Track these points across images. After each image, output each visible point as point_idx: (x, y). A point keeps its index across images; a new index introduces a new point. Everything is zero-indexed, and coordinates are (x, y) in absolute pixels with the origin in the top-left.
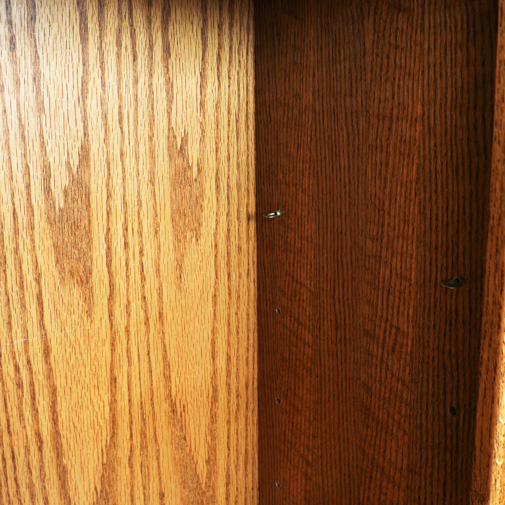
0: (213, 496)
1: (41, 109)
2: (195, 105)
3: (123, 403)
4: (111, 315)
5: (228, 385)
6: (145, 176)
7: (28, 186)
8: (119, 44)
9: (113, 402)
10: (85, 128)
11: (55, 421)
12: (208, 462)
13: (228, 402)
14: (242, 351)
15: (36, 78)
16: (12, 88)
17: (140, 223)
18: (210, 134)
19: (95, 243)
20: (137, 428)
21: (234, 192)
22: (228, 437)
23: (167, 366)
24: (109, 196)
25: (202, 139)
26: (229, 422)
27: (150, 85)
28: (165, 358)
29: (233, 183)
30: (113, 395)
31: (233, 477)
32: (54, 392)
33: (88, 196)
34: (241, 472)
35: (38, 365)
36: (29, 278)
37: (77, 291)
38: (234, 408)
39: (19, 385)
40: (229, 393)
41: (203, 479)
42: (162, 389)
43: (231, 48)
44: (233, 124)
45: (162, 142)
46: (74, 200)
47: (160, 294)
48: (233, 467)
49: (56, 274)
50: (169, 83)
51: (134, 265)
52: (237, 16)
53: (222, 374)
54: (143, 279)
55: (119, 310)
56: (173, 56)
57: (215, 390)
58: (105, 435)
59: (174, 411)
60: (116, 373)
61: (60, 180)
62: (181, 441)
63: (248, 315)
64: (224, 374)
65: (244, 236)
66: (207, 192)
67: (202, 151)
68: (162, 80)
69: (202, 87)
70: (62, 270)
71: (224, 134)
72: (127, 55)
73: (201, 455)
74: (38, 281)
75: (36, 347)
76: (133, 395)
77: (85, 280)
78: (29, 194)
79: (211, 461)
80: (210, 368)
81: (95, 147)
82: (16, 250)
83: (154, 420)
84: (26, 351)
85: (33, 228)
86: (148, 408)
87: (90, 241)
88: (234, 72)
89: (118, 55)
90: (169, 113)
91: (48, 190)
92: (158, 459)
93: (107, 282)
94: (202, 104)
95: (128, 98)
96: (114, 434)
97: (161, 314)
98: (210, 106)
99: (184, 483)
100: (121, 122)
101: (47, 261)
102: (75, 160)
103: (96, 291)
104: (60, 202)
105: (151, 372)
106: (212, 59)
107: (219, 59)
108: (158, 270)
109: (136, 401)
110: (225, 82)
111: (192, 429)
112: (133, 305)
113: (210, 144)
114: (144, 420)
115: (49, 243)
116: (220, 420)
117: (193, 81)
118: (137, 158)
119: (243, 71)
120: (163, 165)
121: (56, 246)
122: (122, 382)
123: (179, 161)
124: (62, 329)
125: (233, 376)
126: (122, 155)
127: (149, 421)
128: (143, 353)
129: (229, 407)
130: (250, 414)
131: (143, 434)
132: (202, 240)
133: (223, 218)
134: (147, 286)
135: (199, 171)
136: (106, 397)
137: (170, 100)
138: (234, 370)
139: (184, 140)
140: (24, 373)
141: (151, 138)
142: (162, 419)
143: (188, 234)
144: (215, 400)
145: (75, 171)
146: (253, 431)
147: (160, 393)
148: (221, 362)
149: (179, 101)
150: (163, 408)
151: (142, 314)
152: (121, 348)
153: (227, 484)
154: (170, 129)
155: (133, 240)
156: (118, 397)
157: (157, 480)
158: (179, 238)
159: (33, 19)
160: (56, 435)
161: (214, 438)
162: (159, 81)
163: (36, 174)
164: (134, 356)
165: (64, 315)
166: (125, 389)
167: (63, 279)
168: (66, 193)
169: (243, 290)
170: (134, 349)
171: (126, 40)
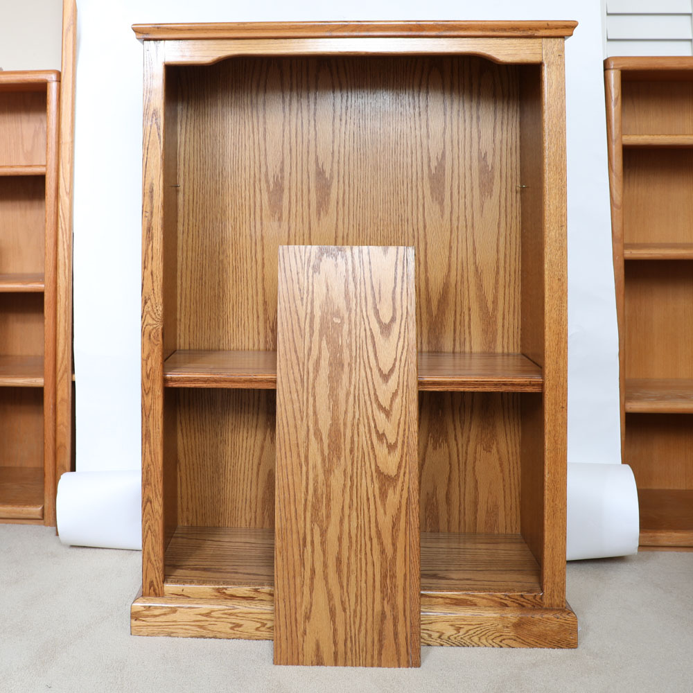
0: (495, 321)
1: (428, 136)
2: (491, 141)
3: (454, 259)
4: (451, 220)
5: (505, 268)
6: (468, 167)
7: (422, 163)
8: (458, 115)
9: (450, 257)
10: (444, 146)
11: (426, 256)
12: (493, 302)
13: (505, 276)
14: (513, 253)
15: (427, 125)
16: (419, 129)
17: (465, 185)
18: (498, 152)
19: (446, 189)
20: (459, 272)
21: (509, 179)
22: (504, 294)
23: (474, 249)
24: (453, 172)
25: (494, 155)
26: (505, 287)
27: (471, 132)
28: (474, 244)
29: (509, 175)
30: (450, 253)
31: (506, 316)
32: (426, 244)
33: (444, 170)
34: (511, 316)
35: (421, 232)
36: (421, 197)
37: (438, 206)
38: (508, 280)
39: (414, 237)
40: (505, 272)
41: (491, 310)
42: (472, 258)
43: (508, 119)
44: (509, 150)
45: (475, 155)
46: (439, 171)
47: (473, 218)
48: (506, 311)
49: (430, 198)
50: (479, 132)
51: (462, 201)
52: (511, 105)
53: (502, 262)
54: (465, 208)
55: (454, 218)
56: (481, 121)
57: (498, 267)
58: (446, 270)
59: (477, 271)
60: (452, 244)
61: (434, 164)
62: (480, 287)
63: (516, 237)
64: (503, 262)
65: (514, 199)
66: (496, 177)
67: (494, 160)
68: (476, 130)
69: (494, 134)
70: (432, 197)
71: (504, 154)
72: (461, 121)
73: (490, 298)
74: (424, 198)
75: (421, 224)
76: (459, 257)
77: (441, 203)
78: (422, 166)
79: (495, 302)
80: (496, 257)
81: (447, 153)
82: (417, 186)
83: (467, 271)
84: (418, 224)
85: (423, 179)
86: (465, 265)
87: (444, 188)
88: (509, 128)
89: (458, 120)
90: (479, 143)
91: (429, 166)
92: (468, 290)
93: (450, 206)
94: (494, 140)
95: (461, 136)
96: (449, 271)
97: (473, 225)
98: (498, 142)
99: (481, 307)
100: (458, 145)
101: (428, 193)
102: (440, 157)
103: (446, 208)
104: (433, 171)
105: (467, 249)
106: (499, 124)
107: (502, 123)
108: (472, 206)
109: (460, 260)
110: (505, 133)
111: (485, 283)
112: (461, 218)
113: (498, 158)
114: (463, 270)
115: (428, 186)
116: (500, 283)
117: (490, 131)
118: (465, 160)
119: (514, 129)
120: (475, 164)
121: (431, 187)
122: (454, 249)
123: (483, 163)
124: (431, 220)
125: (508, 264)
126: (458, 157)
127: (465, 271)
128: (464, 240)
129: (505, 279)
130: (516, 287)
131: (462, 276)
132: (493, 197)
133: (503, 190)
134: (467, 212)
135: (492, 168)
136: (447, 254)
137: (479, 138)
138: (508, 261)
139: (486, 154)
140: (416, 233)
141: (471, 152)
142: (471, 274)
143: (486, 194)
144: (498, 273)
145: (440, 160)
146: (518, 296)
147: (471, 261)
148: (502, 256)
149: (483, 138)
150: (472, 268)
151: (464, 223)
152: (454, 235)
153: (504, 319)
154: (479, 149)
155: (462, 191)
156: (452, 255)
157: (467, 300)
158: (482, 194)
159: (427, 106)
160: (426, 262)
161: (497, 291)
162: (475, 131)
163: (426, 160)
164: (460, 240)
165: (432, 215)
166: (455, 253)
167: (433, 200)
168: (436, 168)
169: (514, 224)
170: (460, 237)
171: (461, 114)
